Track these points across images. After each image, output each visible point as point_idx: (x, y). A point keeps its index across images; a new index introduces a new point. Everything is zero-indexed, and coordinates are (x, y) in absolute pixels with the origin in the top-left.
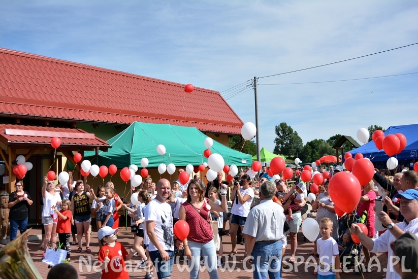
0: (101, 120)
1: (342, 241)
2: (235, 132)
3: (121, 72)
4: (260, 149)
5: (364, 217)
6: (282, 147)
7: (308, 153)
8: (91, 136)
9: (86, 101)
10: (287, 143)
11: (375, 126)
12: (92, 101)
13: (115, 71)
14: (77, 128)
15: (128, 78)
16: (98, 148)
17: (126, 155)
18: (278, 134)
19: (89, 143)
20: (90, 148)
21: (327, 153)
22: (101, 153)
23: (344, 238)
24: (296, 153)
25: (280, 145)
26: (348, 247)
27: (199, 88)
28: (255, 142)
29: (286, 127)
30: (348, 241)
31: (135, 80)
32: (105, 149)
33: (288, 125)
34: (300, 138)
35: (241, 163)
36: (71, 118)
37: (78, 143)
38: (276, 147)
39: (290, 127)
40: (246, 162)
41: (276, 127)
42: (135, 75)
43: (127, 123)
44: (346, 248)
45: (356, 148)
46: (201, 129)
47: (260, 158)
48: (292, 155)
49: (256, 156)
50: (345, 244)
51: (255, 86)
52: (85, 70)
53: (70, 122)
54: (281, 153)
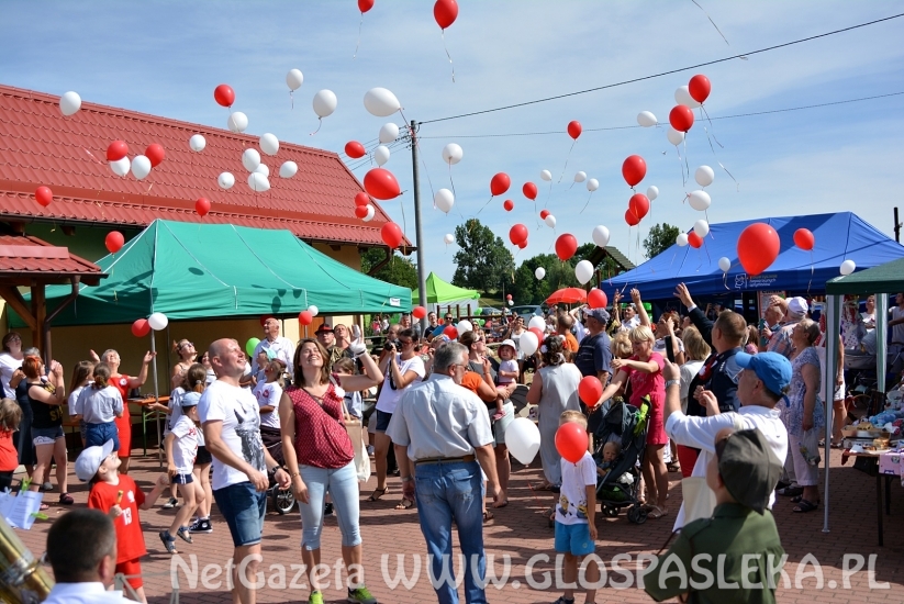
0: (81, 217)
1: (602, 457)
2: (374, 241)
3: (121, 110)
4: (425, 276)
5: (645, 408)
6: (470, 271)
7: (527, 285)
8: (61, 252)
9: (44, 174)
10: (481, 263)
11: (664, 225)
12: (58, 175)
13: (107, 108)
14: (27, 235)
15: (138, 124)
16: (78, 278)
17: (141, 293)
18: (463, 244)
19: (58, 268)
20: (58, 279)
21: (566, 283)
22: (84, 290)
23: (605, 452)
24: (501, 284)
25: (467, 268)
26: (613, 469)
27: (293, 146)
28: (415, 262)
29: (480, 228)
30: (613, 458)
31: (146, 125)
32: (92, 280)
33: (483, 224)
34: (508, 252)
35: (389, 305)
36: (13, 212)
37: (32, 267)
38: (457, 272)
39: (486, 229)
40: (398, 304)
41: (458, 228)
42: (153, 117)
43: (139, 223)
44: (609, 470)
45: (626, 270)
46: (301, 235)
47: (426, 295)
48: (492, 287)
49: (417, 290)
50: (608, 464)
51: (413, 140)
52: (40, 105)
53: (10, 222)
54: (467, 285)
